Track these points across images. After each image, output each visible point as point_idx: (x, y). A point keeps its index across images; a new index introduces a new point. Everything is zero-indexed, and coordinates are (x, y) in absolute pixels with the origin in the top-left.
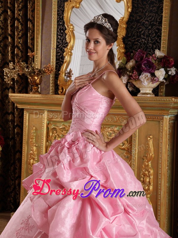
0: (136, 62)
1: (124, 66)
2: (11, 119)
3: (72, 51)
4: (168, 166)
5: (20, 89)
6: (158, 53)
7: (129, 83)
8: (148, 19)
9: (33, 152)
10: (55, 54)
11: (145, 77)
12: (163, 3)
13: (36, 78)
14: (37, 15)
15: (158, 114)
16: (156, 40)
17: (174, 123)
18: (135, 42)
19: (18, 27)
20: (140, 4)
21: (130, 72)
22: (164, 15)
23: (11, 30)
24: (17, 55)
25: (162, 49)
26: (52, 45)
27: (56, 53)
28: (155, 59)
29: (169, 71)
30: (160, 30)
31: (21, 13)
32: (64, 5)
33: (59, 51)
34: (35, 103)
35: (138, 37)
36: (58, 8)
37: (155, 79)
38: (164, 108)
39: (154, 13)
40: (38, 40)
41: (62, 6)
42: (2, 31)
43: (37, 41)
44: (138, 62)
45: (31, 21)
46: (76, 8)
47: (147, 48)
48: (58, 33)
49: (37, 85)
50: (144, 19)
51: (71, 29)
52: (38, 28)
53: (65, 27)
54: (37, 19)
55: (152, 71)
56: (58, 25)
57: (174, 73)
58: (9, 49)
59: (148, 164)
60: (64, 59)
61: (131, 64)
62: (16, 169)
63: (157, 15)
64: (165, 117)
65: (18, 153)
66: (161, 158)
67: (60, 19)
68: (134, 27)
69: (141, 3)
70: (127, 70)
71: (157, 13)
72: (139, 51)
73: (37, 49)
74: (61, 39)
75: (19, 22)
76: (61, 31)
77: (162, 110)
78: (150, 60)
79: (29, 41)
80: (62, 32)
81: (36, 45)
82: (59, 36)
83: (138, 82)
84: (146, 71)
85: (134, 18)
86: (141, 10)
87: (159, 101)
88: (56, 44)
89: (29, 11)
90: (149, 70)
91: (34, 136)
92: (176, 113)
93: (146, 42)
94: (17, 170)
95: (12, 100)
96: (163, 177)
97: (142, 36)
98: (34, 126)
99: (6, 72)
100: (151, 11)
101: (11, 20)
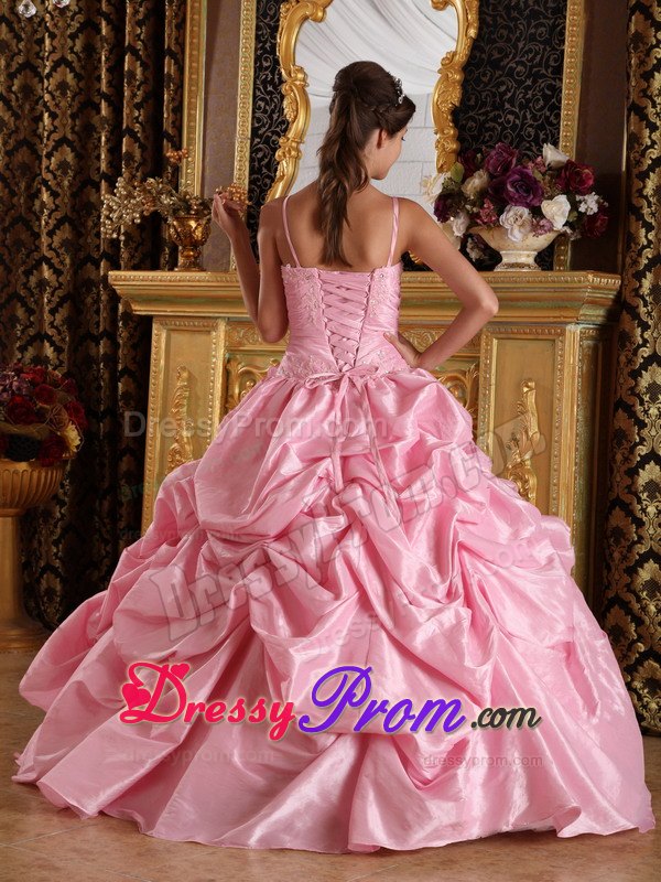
0: (491, 176)
1: (456, 189)
2: (105, 354)
3: (302, 147)
4: (576, 464)
5: (136, 261)
6: (551, 155)
7: (471, 236)
8: (524, 59)
9: (182, 446)
10: (248, 154)
11: (514, 217)
12: (565, 17)
13: (193, 224)
14: (192, 38)
15: (551, 320)
16: (547, 118)
17: (595, 348)
18: (486, 121)
19: (132, 74)
20: (501, 16)
21: (474, 204)
22: (567, 48)
23: (110, 83)
24: (130, 156)
25: (561, 143)
26: (238, 128)
27: (251, 153)
28: (543, 169)
29: (580, 202)
30: (556, 91)
31: (142, 31)
32: (278, 11)
33: (260, 146)
34: (191, 297)
35: (495, 108)
36: (257, 18)
37: (541, 223)
38: (567, 304)
39: (540, 42)
40: (193, 112)
41: (272, 13)
42: (77, 85)
43: (189, 115)
44: (495, 177)
45: (173, 55)
46: (315, 20)
47: (522, 139)
48: (258, 93)
49: (195, 245)
50: (514, 58)
51: (298, 83)
52: (194, 77)
53: (280, 74)
54: (191, 50)
55: (533, 202)
56: (258, 69)
57: (594, 208)
58: (103, 139)
59: (523, 461)
60: (276, 170)
61: (477, 182)
62: (121, 504)
63: (548, 49)
64: (570, 328)
65: (128, 455)
66: (558, 442)
67: (265, 51)
68: (485, 79)
69: (503, 13)
70: (466, 200)
71: (547, 42)
72: (499, 147)
73: (191, 141)
74: (265, 111)
75: (138, 58)
76: (265, 88)
77: (560, 308)
78: (530, 171)
79: (165, 116)
80: (270, 88)
81: (189, 127)
82: (260, 102)
83: (496, 233)
84: (517, 202)
85: (483, 56)
86: (505, 33)
87: (554, 282)
88: (252, 124)
89: (170, 25)
90: (525, 198)
91: (185, 398)
92: (600, 318)
93: (517, 122)
94: (124, 508)
95: (118, 292)
96: (563, 493)
97: (507, 106)
98: (184, 369)
99: (108, 205)
100: (532, 38)
101: (111, 51)
